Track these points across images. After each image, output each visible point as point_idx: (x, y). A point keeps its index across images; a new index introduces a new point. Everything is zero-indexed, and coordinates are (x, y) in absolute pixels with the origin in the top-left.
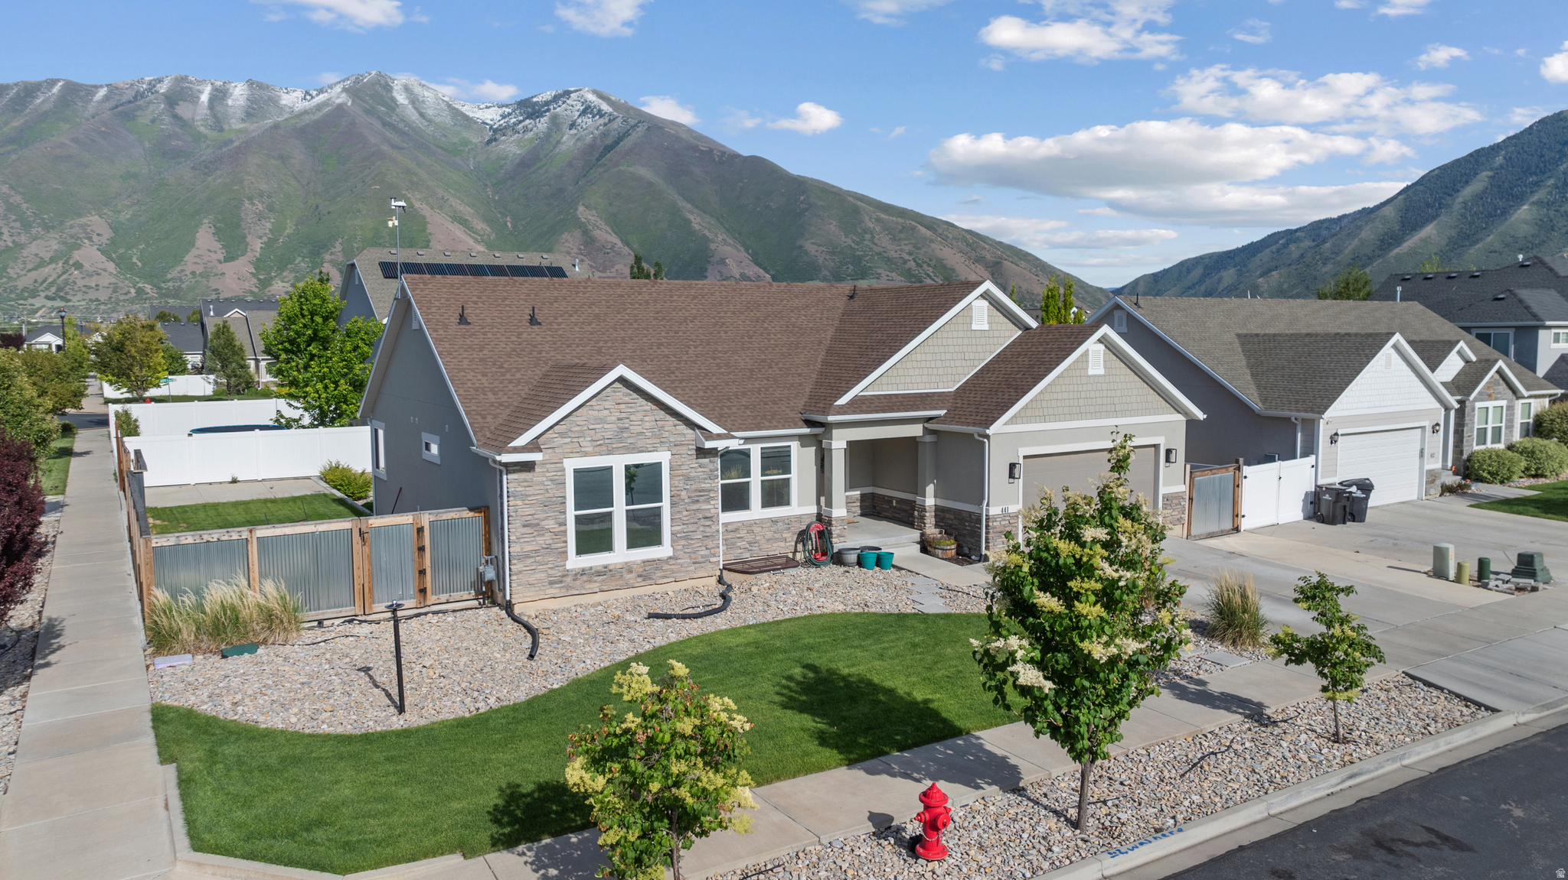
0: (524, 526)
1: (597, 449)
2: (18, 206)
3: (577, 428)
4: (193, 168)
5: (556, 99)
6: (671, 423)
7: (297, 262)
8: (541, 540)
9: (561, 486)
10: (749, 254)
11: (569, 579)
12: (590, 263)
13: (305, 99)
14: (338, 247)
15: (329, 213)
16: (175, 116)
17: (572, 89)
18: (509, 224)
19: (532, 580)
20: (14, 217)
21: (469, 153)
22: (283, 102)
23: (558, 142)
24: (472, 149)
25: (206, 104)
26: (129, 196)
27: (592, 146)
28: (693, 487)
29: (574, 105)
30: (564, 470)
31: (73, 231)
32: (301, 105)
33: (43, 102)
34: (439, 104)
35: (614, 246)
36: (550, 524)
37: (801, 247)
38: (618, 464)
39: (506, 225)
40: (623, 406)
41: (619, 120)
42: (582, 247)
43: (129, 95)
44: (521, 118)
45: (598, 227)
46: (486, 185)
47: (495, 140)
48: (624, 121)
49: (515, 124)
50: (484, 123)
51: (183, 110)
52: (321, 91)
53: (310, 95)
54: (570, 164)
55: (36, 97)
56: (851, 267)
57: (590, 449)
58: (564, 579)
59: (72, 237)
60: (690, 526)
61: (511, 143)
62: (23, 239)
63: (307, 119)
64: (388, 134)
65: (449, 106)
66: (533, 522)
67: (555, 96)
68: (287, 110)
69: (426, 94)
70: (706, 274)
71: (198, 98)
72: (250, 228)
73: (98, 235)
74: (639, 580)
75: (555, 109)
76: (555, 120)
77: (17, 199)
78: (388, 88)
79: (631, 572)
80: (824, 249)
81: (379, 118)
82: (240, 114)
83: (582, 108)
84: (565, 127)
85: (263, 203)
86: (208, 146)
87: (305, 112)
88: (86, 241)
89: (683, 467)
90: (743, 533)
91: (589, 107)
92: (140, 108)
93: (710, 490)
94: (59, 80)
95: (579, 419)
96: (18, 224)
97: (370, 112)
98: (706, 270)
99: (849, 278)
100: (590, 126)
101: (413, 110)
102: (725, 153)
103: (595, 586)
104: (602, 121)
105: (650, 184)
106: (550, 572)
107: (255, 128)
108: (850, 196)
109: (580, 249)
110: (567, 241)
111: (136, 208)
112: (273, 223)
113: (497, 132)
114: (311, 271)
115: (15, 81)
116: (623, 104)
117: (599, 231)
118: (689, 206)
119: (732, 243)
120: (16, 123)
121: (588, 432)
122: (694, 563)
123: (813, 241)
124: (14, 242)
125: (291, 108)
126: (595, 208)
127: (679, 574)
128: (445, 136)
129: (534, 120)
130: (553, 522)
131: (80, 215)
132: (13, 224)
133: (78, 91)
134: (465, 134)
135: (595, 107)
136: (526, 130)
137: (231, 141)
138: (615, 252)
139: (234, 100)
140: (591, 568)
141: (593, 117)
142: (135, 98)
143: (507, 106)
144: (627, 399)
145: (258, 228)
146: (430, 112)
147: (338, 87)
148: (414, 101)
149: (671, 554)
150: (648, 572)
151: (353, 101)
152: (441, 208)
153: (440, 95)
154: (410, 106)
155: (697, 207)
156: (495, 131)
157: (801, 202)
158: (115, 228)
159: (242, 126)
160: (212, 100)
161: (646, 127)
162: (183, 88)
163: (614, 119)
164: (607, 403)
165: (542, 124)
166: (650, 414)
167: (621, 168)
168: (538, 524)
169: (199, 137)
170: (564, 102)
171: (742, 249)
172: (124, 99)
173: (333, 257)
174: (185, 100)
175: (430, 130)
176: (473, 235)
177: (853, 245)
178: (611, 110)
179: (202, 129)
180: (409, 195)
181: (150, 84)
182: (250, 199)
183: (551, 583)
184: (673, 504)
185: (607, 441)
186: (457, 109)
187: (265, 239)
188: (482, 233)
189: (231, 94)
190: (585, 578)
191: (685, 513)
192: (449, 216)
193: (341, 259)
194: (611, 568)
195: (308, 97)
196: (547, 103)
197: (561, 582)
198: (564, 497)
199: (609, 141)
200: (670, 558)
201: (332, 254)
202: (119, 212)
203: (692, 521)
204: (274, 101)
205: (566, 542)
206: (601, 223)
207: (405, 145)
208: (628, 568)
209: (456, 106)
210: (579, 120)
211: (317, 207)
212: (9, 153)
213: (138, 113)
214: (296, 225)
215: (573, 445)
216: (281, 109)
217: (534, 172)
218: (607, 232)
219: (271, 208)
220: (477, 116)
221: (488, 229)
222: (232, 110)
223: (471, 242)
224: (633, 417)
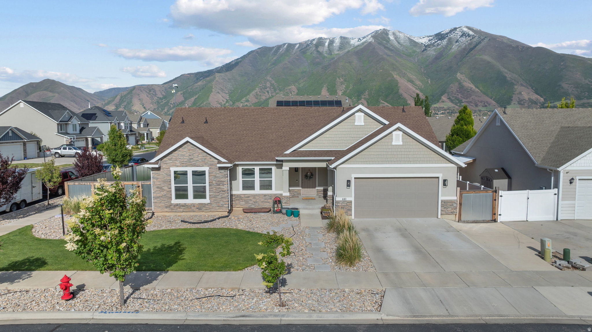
0: (157, 188)
1: (182, 165)
2: (274, 84)
3: (174, 158)
4: (322, 68)
5: (450, 31)
6: (209, 157)
7: (353, 99)
8: (162, 193)
9: (169, 176)
10: (533, 89)
11: (172, 207)
12: (461, 95)
13: (358, 41)
14: (367, 93)
15: (364, 81)
16: (318, 51)
17: (457, 27)
18: (429, 82)
19: (160, 205)
20: (272, 88)
21: (415, 55)
22: (351, 43)
23: (451, 49)
24: (417, 54)
25: (327, 46)
26: (303, 79)
27: (464, 49)
28: (218, 180)
29: (459, 33)
30: (170, 171)
31: (287, 91)
32: (357, 43)
33: (282, 51)
34: (405, 38)
35: (471, 88)
36: (166, 188)
37: (560, 85)
38: (190, 170)
39: (428, 82)
40: (191, 151)
41: (477, 37)
42: (458, 90)
43: (305, 45)
44: (436, 40)
45: (465, 81)
46: (421, 67)
47: (426, 50)
48: (479, 37)
49: (434, 43)
50: (422, 44)
51: (320, 49)
52: (364, 38)
53: (360, 39)
54: (455, 57)
55: (280, 50)
56: (587, 93)
57: (179, 165)
58: (171, 206)
59: (286, 93)
60: (216, 193)
61: (432, 50)
62: (274, 94)
63: (359, 48)
64: (386, 51)
65: (409, 38)
66: (160, 187)
67: (451, 30)
68: (353, 45)
69: (401, 35)
70: (512, 99)
71: (325, 44)
72: (338, 87)
73: (294, 92)
74: (197, 210)
75: (450, 35)
76: (450, 40)
77: (273, 82)
78: (387, 34)
79: (195, 207)
80: (572, 86)
81: (383, 45)
82: (337, 48)
83: (461, 34)
84: (454, 42)
85: (343, 79)
86: (327, 60)
87: (358, 46)
88: (290, 94)
89: (213, 173)
90: (251, 198)
91: (464, 33)
92: (308, 50)
93: (224, 182)
94: (286, 43)
95: (175, 155)
96: (273, 90)
97: (380, 44)
98: (512, 97)
99: (585, 98)
100: (464, 41)
101: (396, 41)
102: (524, 47)
103: (181, 210)
104: (469, 38)
105: (489, 62)
106: (166, 203)
107: (341, 53)
108: (589, 60)
109: (457, 90)
110: (452, 87)
111: (304, 82)
112: (346, 86)
113: (427, 46)
114: (357, 102)
115: (275, 45)
116: (479, 31)
117: (465, 83)
118: (506, 71)
119: (525, 85)
120: (275, 58)
121: (178, 159)
122: (218, 206)
123: (567, 82)
124: (272, 95)
125: (354, 45)
126: (465, 74)
127: (212, 210)
128: (407, 50)
129: (441, 41)
130: (166, 187)
131: (289, 86)
132: (272, 90)
133: (291, 46)
134: (414, 49)
135: (467, 33)
136: (438, 45)
137: (334, 58)
138: (472, 91)
139: (336, 44)
140: (180, 204)
141: (466, 37)
142: (307, 47)
143: (431, 36)
144: (192, 149)
145: (341, 87)
146: (402, 41)
147: (370, 36)
148: (396, 38)
149: (209, 202)
150: (200, 207)
151: (375, 40)
152: (404, 77)
153: (406, 35)
154: (395, 40)
155: (509, 71)
156: (426, 46)
157: (562, 66)
158: (298, 89)
159: (338, 52)
160: (329, 45)
161: (488, 39)
162: (320, 42)
163: (474, 37)
164: (185, 150)
165: (445, 42)
166: (201, 154)
167: (477, 57)
168: (162, 188)
169: (324, 57)
170: (454, 33)
171: (530, 88)
172: (303, 47)
173: (365, 96)
174: (321, 46)
175: (401, 48)
176: (415, 86)
177: (589, 83)
178: (473, 34)
179: (325, 55)
180: (392, 73)
181: (311, 41)
182: (339, 78)
183: (166, 207)
184: (210, 185)
185: (185, 162)
186: (412, 40)
187: (343, 91)
188: (419, 85)
189: (335, 42)
190: (178, 207)
191: (214, 189)
192: (407, 80)
193: (367, 97)
194: (187, 204)
195: (360, 40)
196: (447, 34)
197: (170, 207)
198: (171, 180)
199: (472, 46)
200: (209, 203)
201: (364, 95)
202: (300, 84)
203: (217, 192)
204: (348, 43)
205: (171, 194)
206: (467, 80)
207: (392, 55)
208: (194, 205)
209: (412, 38)
210: (460, 39)
211: (360, 79)
212: (272, 68)
213: (307, 51)
214: (353, 86)
215: (173, 163)
216: (350, 45)
217: (440, 61)
218: (469, 83)
219: (345, 80)
220: (419, 41)
221: (421, 84)
222: (335, 47)
223: (414, 89)
224: (194, 155)
